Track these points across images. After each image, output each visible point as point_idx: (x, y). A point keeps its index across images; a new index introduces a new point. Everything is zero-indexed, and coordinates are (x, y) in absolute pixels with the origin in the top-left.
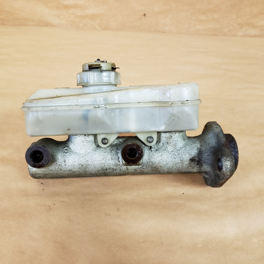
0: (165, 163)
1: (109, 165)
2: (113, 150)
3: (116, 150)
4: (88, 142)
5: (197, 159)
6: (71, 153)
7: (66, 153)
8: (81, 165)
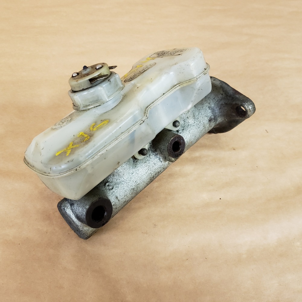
0: (193, 137)
1: (155, 171)
2: (150, 155)
3: (152, 153)
4: (126, 163)
5: (213, 117)
6: (117, 186)
7: (112, 189)
8: (132, 190)
